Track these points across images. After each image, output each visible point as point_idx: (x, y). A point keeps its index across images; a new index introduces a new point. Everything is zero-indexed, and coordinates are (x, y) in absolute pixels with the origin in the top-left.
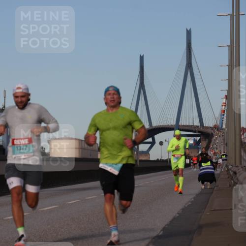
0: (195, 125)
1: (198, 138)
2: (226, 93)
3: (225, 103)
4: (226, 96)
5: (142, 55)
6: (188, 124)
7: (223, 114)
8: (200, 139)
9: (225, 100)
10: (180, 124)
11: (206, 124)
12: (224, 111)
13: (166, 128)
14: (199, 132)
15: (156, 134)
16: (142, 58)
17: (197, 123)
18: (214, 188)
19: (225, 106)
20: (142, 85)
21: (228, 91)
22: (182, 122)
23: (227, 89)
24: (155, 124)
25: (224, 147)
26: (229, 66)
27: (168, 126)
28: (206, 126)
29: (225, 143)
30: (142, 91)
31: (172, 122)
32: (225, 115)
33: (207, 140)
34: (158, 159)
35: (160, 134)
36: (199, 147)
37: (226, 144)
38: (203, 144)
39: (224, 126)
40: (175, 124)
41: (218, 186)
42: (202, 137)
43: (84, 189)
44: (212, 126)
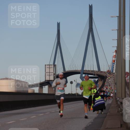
0: (94, 70)
1: (97, 79)
2: (116, 49)
3: (115, 56)
4: (116, 51)
5: (59, 23)
6: (89, 70)
7: (113, 63)
8: (98, 80)
9: (115, 53)
10: (84, 69)
11: (102, 70)
12: (115, 61)
13: (75, 72)
14: (97, 75)
15: (68, 76)
16: (59, 25)
17: (96, 69)
18: (107, 113)
19: (115, 57)
20: (59, 43)
21: (117, 47)
22: (86, 68)
23: (117, 46)
24: (67, 69)
25: (114, 85)
26: (118, 30)
27: (76, 71)
28: (102, 71)
29: (115, 82)
30: (58, 47)
31: (79, 68)
32: (115, 64)
33: (103, 80)
34: (69, 93)
35: (71, 76)
36: (97, 85)
37: (116, 84)
38: (100, 83)
39: (114, 71)
40: (81, 69)
41: (109, 112)
42: (99, 79)
43: (18, 114)
44: (106, 71)
